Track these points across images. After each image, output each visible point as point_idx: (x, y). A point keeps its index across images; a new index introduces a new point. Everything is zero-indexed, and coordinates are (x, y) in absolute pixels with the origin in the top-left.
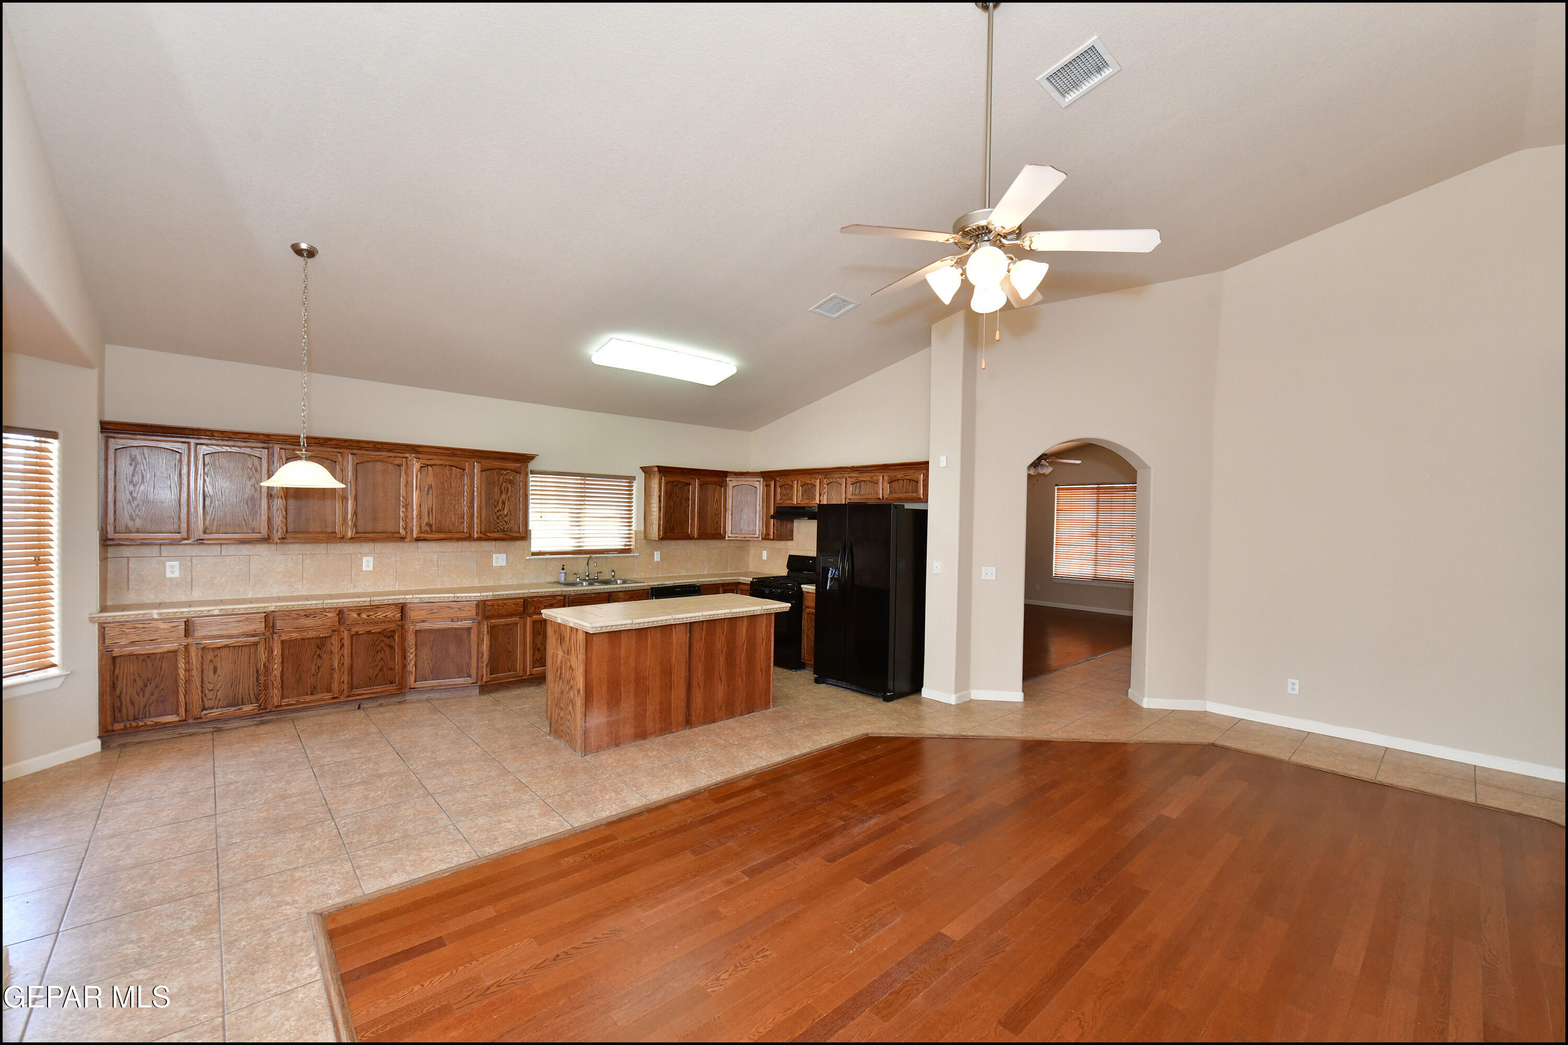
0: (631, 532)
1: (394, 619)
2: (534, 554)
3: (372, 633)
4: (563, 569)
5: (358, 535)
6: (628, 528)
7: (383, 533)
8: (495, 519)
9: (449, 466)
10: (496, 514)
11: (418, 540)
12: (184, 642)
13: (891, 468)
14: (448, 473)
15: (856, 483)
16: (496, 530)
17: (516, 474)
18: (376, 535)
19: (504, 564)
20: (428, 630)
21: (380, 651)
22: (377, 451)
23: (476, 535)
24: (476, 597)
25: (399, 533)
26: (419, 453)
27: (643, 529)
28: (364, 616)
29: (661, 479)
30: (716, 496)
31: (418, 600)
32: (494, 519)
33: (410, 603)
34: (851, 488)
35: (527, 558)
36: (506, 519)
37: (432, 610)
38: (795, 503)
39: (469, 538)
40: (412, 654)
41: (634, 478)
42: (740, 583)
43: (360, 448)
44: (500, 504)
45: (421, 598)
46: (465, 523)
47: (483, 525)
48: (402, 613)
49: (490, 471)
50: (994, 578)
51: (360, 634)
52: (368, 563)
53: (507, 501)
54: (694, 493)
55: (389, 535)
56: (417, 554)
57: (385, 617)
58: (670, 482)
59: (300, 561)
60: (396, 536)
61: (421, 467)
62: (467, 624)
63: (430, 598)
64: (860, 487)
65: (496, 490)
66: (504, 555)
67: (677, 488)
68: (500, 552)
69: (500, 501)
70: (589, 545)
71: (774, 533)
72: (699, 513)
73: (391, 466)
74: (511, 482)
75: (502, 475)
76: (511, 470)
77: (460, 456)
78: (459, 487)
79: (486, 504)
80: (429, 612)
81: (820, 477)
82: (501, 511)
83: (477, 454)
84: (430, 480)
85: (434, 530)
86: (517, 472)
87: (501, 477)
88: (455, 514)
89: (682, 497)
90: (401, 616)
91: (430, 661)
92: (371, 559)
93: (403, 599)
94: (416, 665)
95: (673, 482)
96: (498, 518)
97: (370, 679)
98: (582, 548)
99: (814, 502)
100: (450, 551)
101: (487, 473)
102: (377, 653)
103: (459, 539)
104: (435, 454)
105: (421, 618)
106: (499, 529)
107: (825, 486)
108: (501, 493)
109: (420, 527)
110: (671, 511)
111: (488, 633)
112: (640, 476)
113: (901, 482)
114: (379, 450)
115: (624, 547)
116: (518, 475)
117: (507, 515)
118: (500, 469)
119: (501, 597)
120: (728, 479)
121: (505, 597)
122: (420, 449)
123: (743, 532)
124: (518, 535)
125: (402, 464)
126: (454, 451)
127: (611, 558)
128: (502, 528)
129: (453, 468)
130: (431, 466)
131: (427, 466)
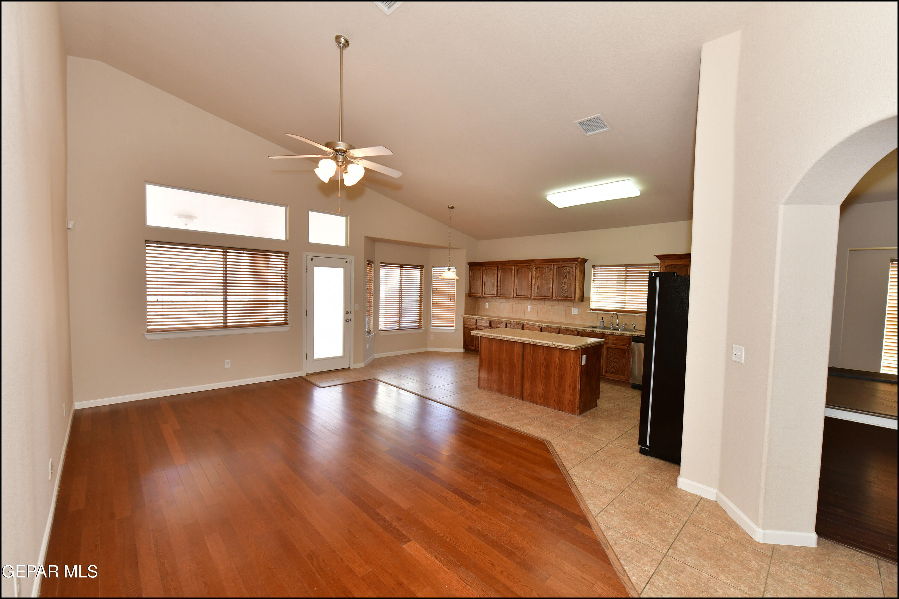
2: (593, 310)
4: (602, 319)
9: (545, 267)
10: (562, 288)
12: (476, 326)
14: (545, 270)
16: (562, 296)
18: (522, 297)
19: (577, 313)
23: (554, 298)
25: (529, 296)
26: (535, 263)
29: (660, 261)
32: (561, 291)
35: (587, 311)
36: (566, 291)
39: (552, 300)
43: (518, 263)
44: (563, 284)
46: (550, 293)
49: (560, 268)
52: (529, 308)
53: (567, 282)
56: (544, 306)
58: (668, 265)
59: (512, 305)
60: (527, 297)
61: (536, 269)
65: (562, 277)
66: (577, 309)
68: (575, 307)
69: (564, 282)
73: (527, 269)
74: (569, 272)
76: (568, 267)
77: (549, 262)
78: (549, 276)
79: (558, 283)
82: (564, 287)
83: (554, 260)
84: (538, 274)
85: (539, 296)
87: (564, 270)
88: (546, 288)
95: (671, 265)
96: (562, 290)
103: (548, 300)
104: (540, 262)
108: (564, 278)
109: (535, 294)
116: (572, 269)
117: (566, 289)
118: (564, 266)
122: (534, 261)
124: (571, 299)
125: (529, 268)
126: (545, 260)
127: (637, 316)
128: (564, 295)
129: (547, 268)
130: (539, 268)
131: (538, 268)
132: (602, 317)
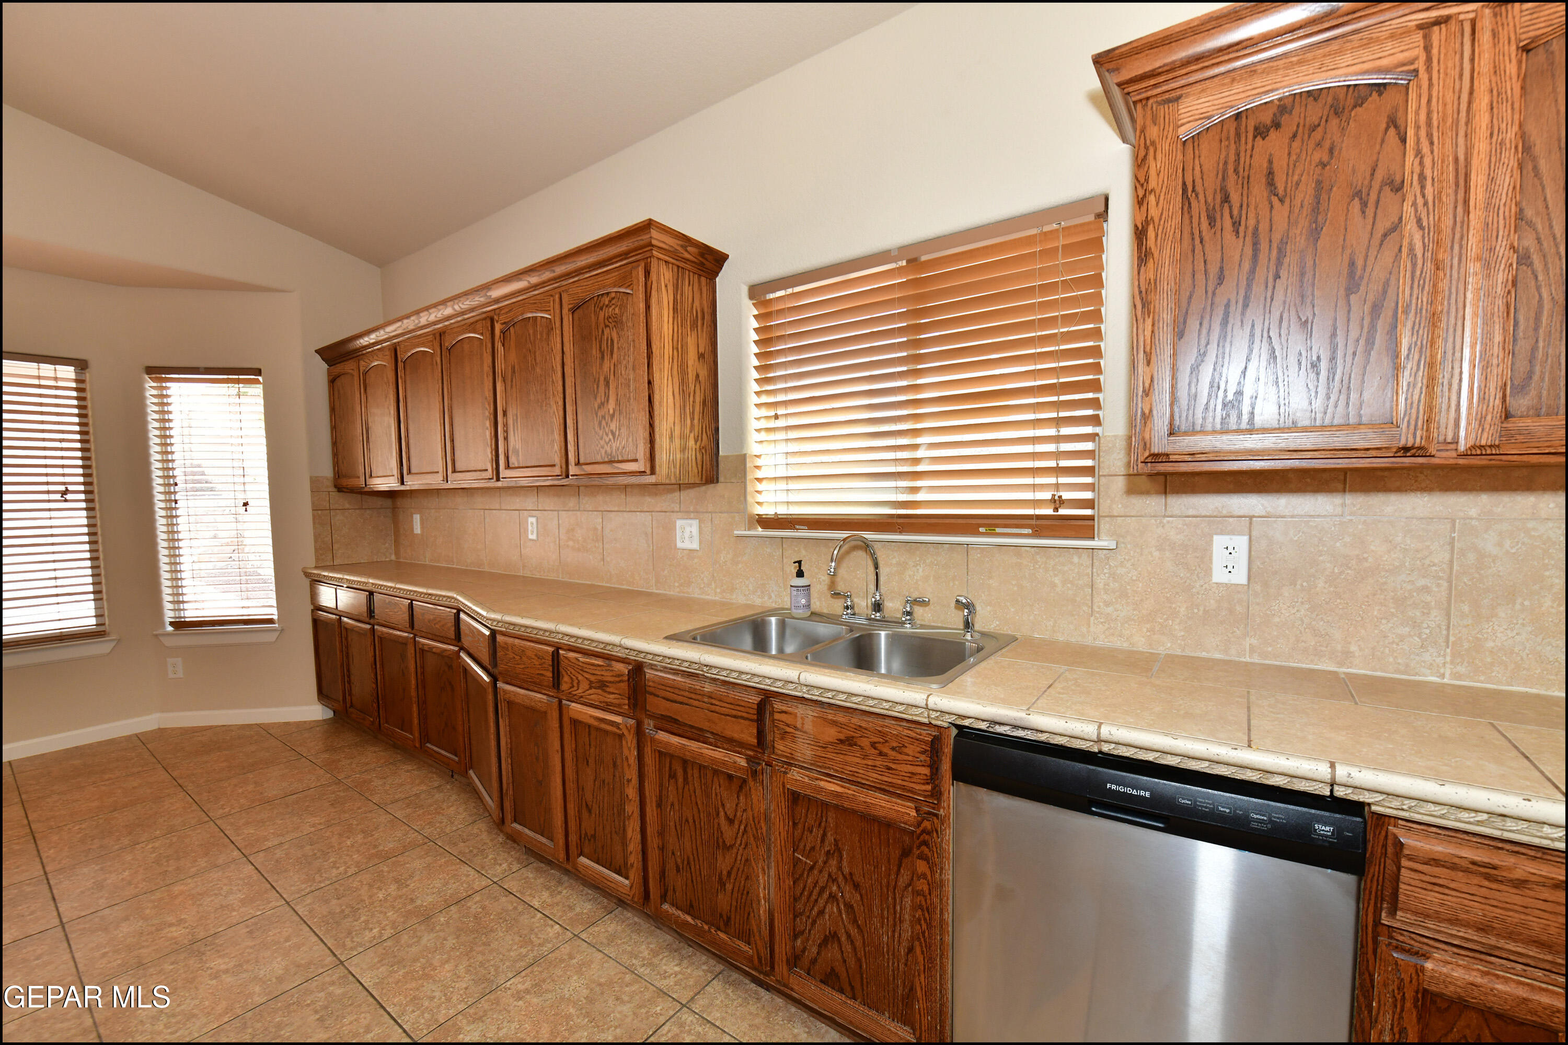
1: (449, 635)
2: (764, 522)
4: (800, 574)
7: (474, 471)
8: (596, 426)
9: (532, 314)
10: (597, 415)
16: (599, 457)
17: (625, 297)
18: (469, 475)
19: (696, 544)
23: (570, 472)
25: (487, 470)
32: (595, 429)
35: (741, 532)
36: (613, 426)
39: (562, 477)
44: (602, 388)
46: (556, 443)
47: (580, 445)
48: (456, 627)
49: (585, 305)
55: (479, 475)
59: (482, 519)
60: (485, 475)
61: (503, 332)
65: (594, 352)
68: (688, 515)
69: (602, 379)
73: (475, 341)
74: (617, 322)
75: (601, 308)
78: (546, 360)
79: (581, 391)
82: (603, 404)
85: (521, 462)
87: (602, 314)
101: (581, 311)
102: (442, 691)
106: (603, 452)
108: (602, 358)
109: (507, 457)
111: (502, 716)
116: (630, 298)
128: (608, 449)
132: (799, 562)
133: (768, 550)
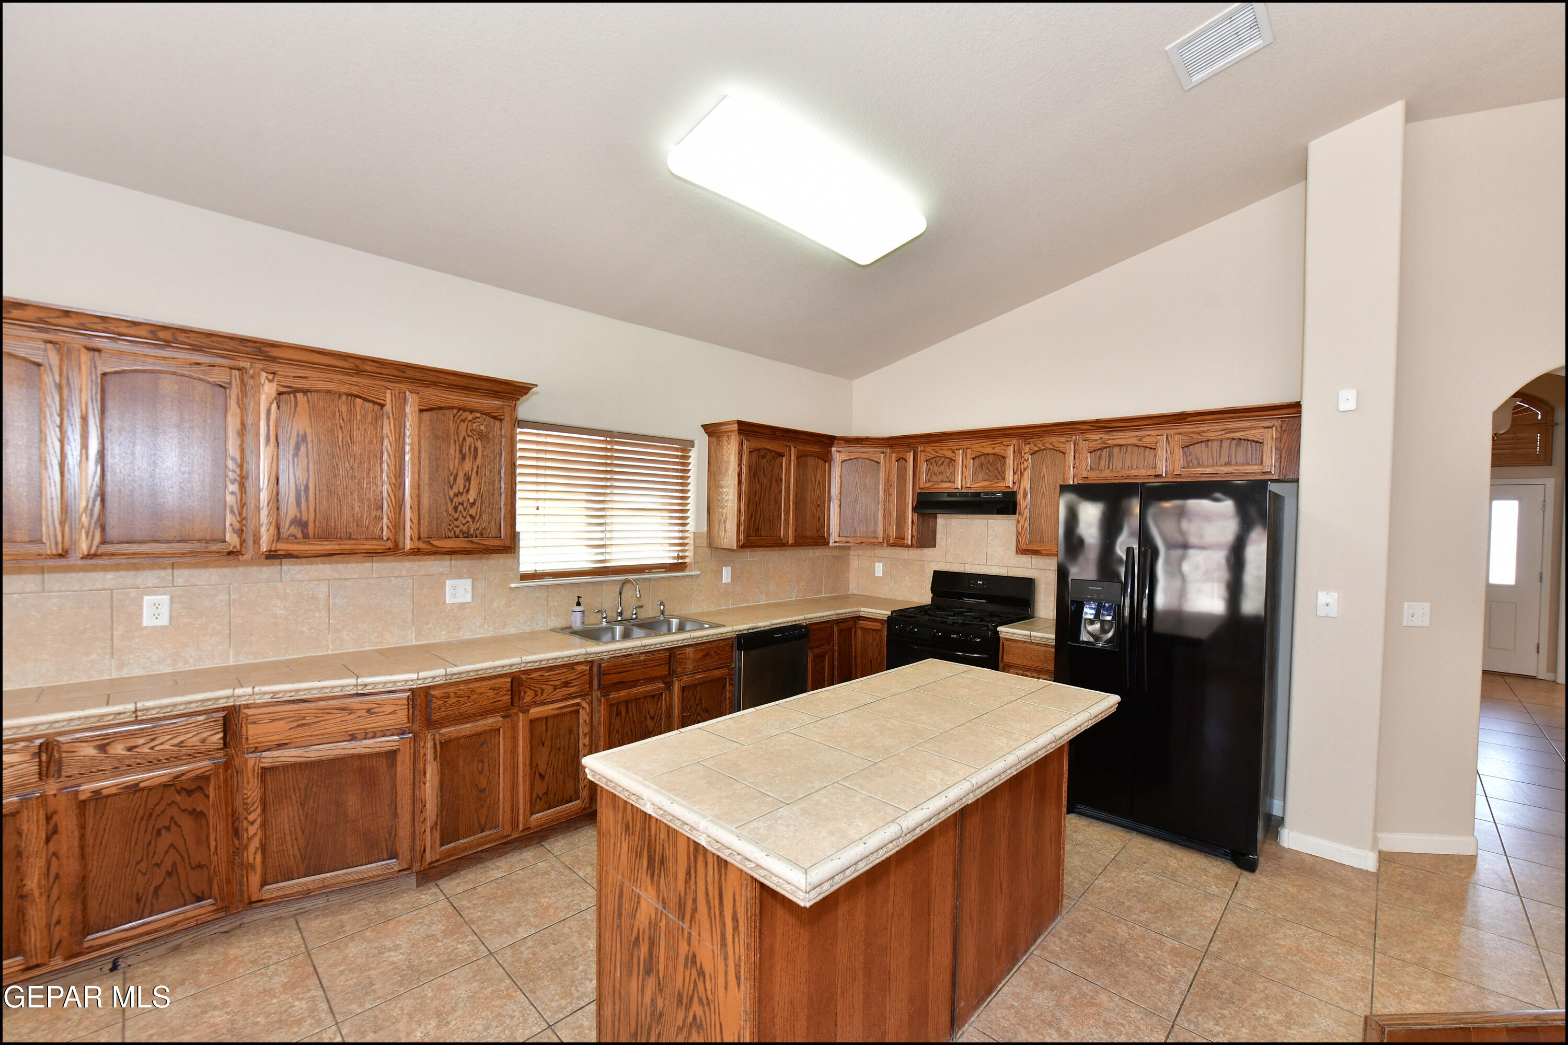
0: (686, 535)
1: (203, 749)
2: (525, 577)
3: (144, 789)
4: (578, 604)
5: (110, 548)
6: (681, 528)
7: (179, 541)
8: (450, 509)
9: (348, 395)
10: (452, 501)
11: (273, 556)
13: (1190, 419)
14: (344, 409)
15: (1101, 449)
16: (451, 534)
17: (492, 421)
19: (468, 598)
20: (293, 765)
21: (168, 828)
22: (161, 347)
23: (408, 545)
24: (406, 681)
25: (224, 541)
26: (274, 359)
27: (705, 530)
28: (119, 749)
29: (741, 444)
30: (819, 476)
31: (267, 699)
32: (447, 511)
33: (247, 706)
34: (1087, 460)
35: (513, 585)
36: (472, 511)
37: (304, 718)
38: (959, 487)
39: (394, 550)
40: (252, 823)
41: (691, 443)
42: (860, 618)
45: (275, 693)
46: (385, 520)
47: (424, 523)
48: (225, 731)
49: (440, 412)
50: (1426, 623)
51: (108, 796)
52: (155, 610)
53: (474, 475)
54: (788, 469)
55: (197, 546)
56: (280, 585)
57: (180, 745)
58: (754, 449)
60: (214, 550)
61: (280, 394)
62: (389, 742)
63: (297, 691)
64: (1110, 456)
65: (452, 451)
66: (469, 581)
67: (764, 461)
68: (460, 576)
69: (461, 475)
70: (620, 557)
71: (912, 536)
72: (796, 503)
73: (200, 387)
74: (482, 436)
75: (463, 421)
76: (482, 413)
77: (372, 375)
78: (371, 442)
79: (430, 479)
80: (296, 724)
81: (1014, 441)
82: (462, 494)
83: (410, 373)
84: (301, 424)
85: (311, 534)
86: (495, 418)
87: (462, 425)
88: (361, 500)
89: (772, 476)
90: (224, 738)
91: (300, 834)
92: (164, 599)
93: (228, 698)
94: (264, 848)
95: (759, 450)
96: (456, 508)
97: (138, 901)
98: (607, 565)
99: (1002, 484)
100: (356, 576)
101: (434, 414)
102: (159, 831)
103: (371, 554)
104: (313, 366)
105: (276, 738)
106: (457, 531)
107: (1027, 456)
108: (463, 458)
109: (278, 528)
110: (757, 499)
111: (435, 759)
112: (701, 440)
113: (1215, 445)
114: (167, 344)
115: (675, 561)
116: (498, 423)
117: (474, 503)
118: (459, 409)
119: (464, 677)
120: (834, 449)
121: (473, 675)
122: (275, 352)
123: (858, 535)
124: (497, 543)
125: (230, 383)
126: (358, 362)
127: (656, 580)
128: (465, 528)
129: (358, 400)
130: (305, 392)
131: (295, 391)
132: (579, 597)
133: (538, 594)
